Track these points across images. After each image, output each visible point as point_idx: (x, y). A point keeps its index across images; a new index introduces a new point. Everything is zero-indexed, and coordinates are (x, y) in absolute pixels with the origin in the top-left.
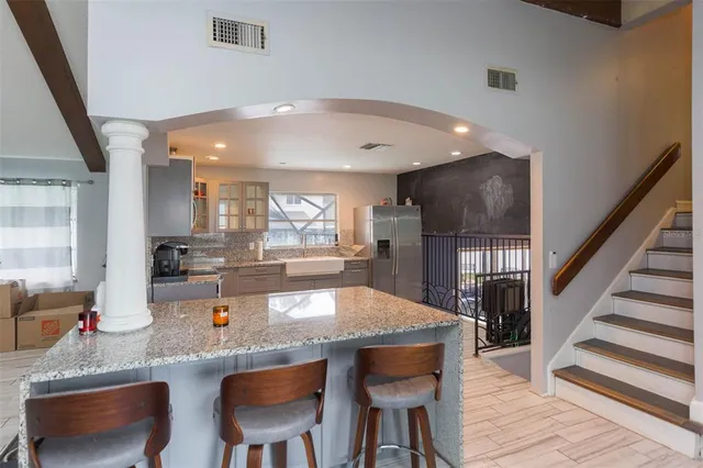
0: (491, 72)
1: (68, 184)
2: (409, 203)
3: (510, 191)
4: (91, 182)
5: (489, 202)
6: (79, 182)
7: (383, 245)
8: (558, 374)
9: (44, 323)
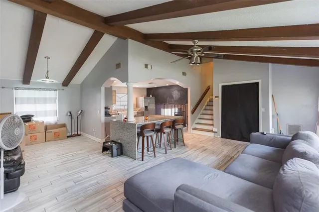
0: (183, 73)
1: (56, 90)
2: (151, 96)
3: (179, 94)
4: (63, 90)
5: (174, 96)
6: (59, 89)
7: (146, 107)
8: (193, 129)
9: (55, 133)
